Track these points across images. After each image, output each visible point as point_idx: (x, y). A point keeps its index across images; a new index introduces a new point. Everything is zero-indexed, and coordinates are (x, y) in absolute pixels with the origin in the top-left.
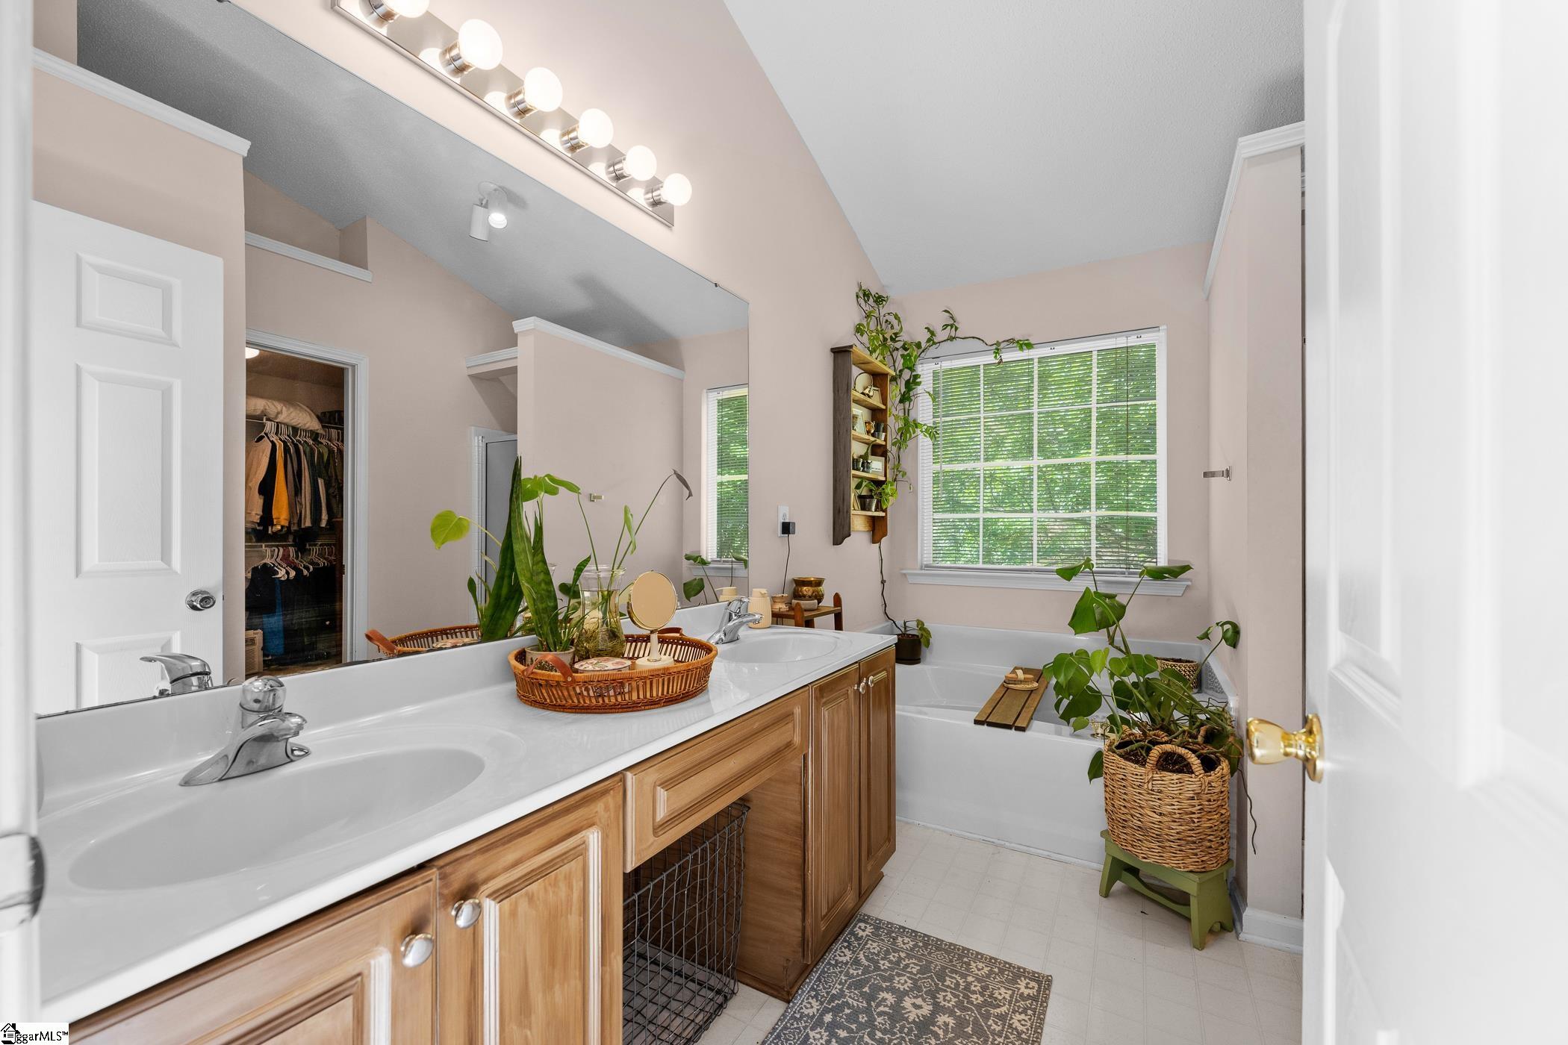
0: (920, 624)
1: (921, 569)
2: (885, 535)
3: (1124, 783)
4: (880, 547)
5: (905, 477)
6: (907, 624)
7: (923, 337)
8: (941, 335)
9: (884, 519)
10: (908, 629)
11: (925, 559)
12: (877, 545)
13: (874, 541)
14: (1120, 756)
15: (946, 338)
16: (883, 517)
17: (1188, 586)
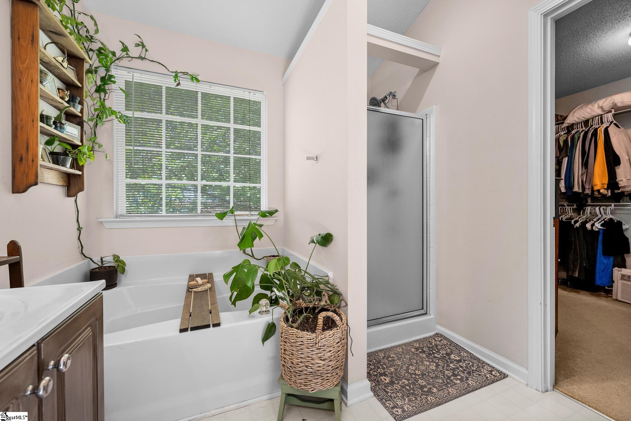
0: (116, 258)
1: (117, 218)
2: (81, 189)
3: (302, 347)
4: (76, 201)
5: (101, 148)
6: (104, 259)
7: (117, 48)
8: (134, 51)
9: (81, 177)
10: (104, 263)
11: (120, 211)
12: (73, 199)
13: (69, 195)
14: (296, 328)
15: (138, 56)
16: (79, 175)
17: (276, 220)
